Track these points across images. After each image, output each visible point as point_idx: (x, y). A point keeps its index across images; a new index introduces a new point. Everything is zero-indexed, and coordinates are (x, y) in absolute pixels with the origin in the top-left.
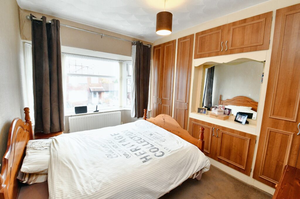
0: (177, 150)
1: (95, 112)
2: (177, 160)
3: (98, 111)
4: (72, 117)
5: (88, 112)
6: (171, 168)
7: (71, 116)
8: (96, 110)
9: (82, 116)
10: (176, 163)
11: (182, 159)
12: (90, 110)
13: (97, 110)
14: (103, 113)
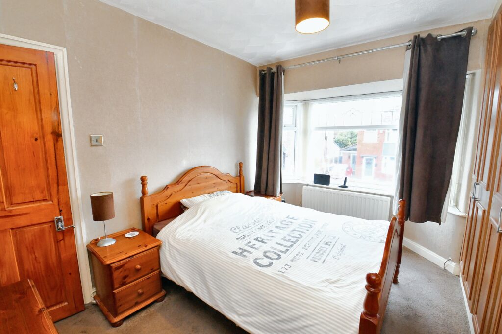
0: (295, 282)
1: (340, 186)
2: (269, 291)
3: (346, 187)
4: (308, 187)
5: (330, 186)
6: (247, 290)
7: (308, 185)
8: (343, 185)
9: (321, 188)
10: (263, 293)
11: (278, 299)
12: (334, 183)
13: (346, 185)
14: (352, 191)
